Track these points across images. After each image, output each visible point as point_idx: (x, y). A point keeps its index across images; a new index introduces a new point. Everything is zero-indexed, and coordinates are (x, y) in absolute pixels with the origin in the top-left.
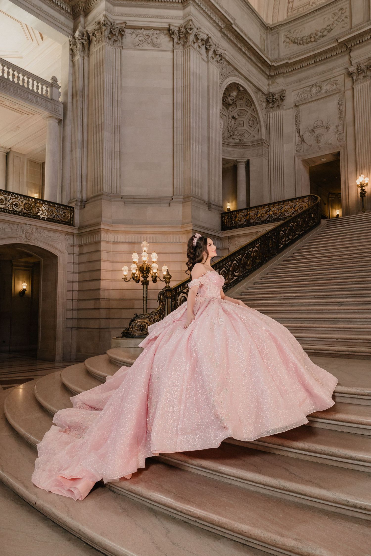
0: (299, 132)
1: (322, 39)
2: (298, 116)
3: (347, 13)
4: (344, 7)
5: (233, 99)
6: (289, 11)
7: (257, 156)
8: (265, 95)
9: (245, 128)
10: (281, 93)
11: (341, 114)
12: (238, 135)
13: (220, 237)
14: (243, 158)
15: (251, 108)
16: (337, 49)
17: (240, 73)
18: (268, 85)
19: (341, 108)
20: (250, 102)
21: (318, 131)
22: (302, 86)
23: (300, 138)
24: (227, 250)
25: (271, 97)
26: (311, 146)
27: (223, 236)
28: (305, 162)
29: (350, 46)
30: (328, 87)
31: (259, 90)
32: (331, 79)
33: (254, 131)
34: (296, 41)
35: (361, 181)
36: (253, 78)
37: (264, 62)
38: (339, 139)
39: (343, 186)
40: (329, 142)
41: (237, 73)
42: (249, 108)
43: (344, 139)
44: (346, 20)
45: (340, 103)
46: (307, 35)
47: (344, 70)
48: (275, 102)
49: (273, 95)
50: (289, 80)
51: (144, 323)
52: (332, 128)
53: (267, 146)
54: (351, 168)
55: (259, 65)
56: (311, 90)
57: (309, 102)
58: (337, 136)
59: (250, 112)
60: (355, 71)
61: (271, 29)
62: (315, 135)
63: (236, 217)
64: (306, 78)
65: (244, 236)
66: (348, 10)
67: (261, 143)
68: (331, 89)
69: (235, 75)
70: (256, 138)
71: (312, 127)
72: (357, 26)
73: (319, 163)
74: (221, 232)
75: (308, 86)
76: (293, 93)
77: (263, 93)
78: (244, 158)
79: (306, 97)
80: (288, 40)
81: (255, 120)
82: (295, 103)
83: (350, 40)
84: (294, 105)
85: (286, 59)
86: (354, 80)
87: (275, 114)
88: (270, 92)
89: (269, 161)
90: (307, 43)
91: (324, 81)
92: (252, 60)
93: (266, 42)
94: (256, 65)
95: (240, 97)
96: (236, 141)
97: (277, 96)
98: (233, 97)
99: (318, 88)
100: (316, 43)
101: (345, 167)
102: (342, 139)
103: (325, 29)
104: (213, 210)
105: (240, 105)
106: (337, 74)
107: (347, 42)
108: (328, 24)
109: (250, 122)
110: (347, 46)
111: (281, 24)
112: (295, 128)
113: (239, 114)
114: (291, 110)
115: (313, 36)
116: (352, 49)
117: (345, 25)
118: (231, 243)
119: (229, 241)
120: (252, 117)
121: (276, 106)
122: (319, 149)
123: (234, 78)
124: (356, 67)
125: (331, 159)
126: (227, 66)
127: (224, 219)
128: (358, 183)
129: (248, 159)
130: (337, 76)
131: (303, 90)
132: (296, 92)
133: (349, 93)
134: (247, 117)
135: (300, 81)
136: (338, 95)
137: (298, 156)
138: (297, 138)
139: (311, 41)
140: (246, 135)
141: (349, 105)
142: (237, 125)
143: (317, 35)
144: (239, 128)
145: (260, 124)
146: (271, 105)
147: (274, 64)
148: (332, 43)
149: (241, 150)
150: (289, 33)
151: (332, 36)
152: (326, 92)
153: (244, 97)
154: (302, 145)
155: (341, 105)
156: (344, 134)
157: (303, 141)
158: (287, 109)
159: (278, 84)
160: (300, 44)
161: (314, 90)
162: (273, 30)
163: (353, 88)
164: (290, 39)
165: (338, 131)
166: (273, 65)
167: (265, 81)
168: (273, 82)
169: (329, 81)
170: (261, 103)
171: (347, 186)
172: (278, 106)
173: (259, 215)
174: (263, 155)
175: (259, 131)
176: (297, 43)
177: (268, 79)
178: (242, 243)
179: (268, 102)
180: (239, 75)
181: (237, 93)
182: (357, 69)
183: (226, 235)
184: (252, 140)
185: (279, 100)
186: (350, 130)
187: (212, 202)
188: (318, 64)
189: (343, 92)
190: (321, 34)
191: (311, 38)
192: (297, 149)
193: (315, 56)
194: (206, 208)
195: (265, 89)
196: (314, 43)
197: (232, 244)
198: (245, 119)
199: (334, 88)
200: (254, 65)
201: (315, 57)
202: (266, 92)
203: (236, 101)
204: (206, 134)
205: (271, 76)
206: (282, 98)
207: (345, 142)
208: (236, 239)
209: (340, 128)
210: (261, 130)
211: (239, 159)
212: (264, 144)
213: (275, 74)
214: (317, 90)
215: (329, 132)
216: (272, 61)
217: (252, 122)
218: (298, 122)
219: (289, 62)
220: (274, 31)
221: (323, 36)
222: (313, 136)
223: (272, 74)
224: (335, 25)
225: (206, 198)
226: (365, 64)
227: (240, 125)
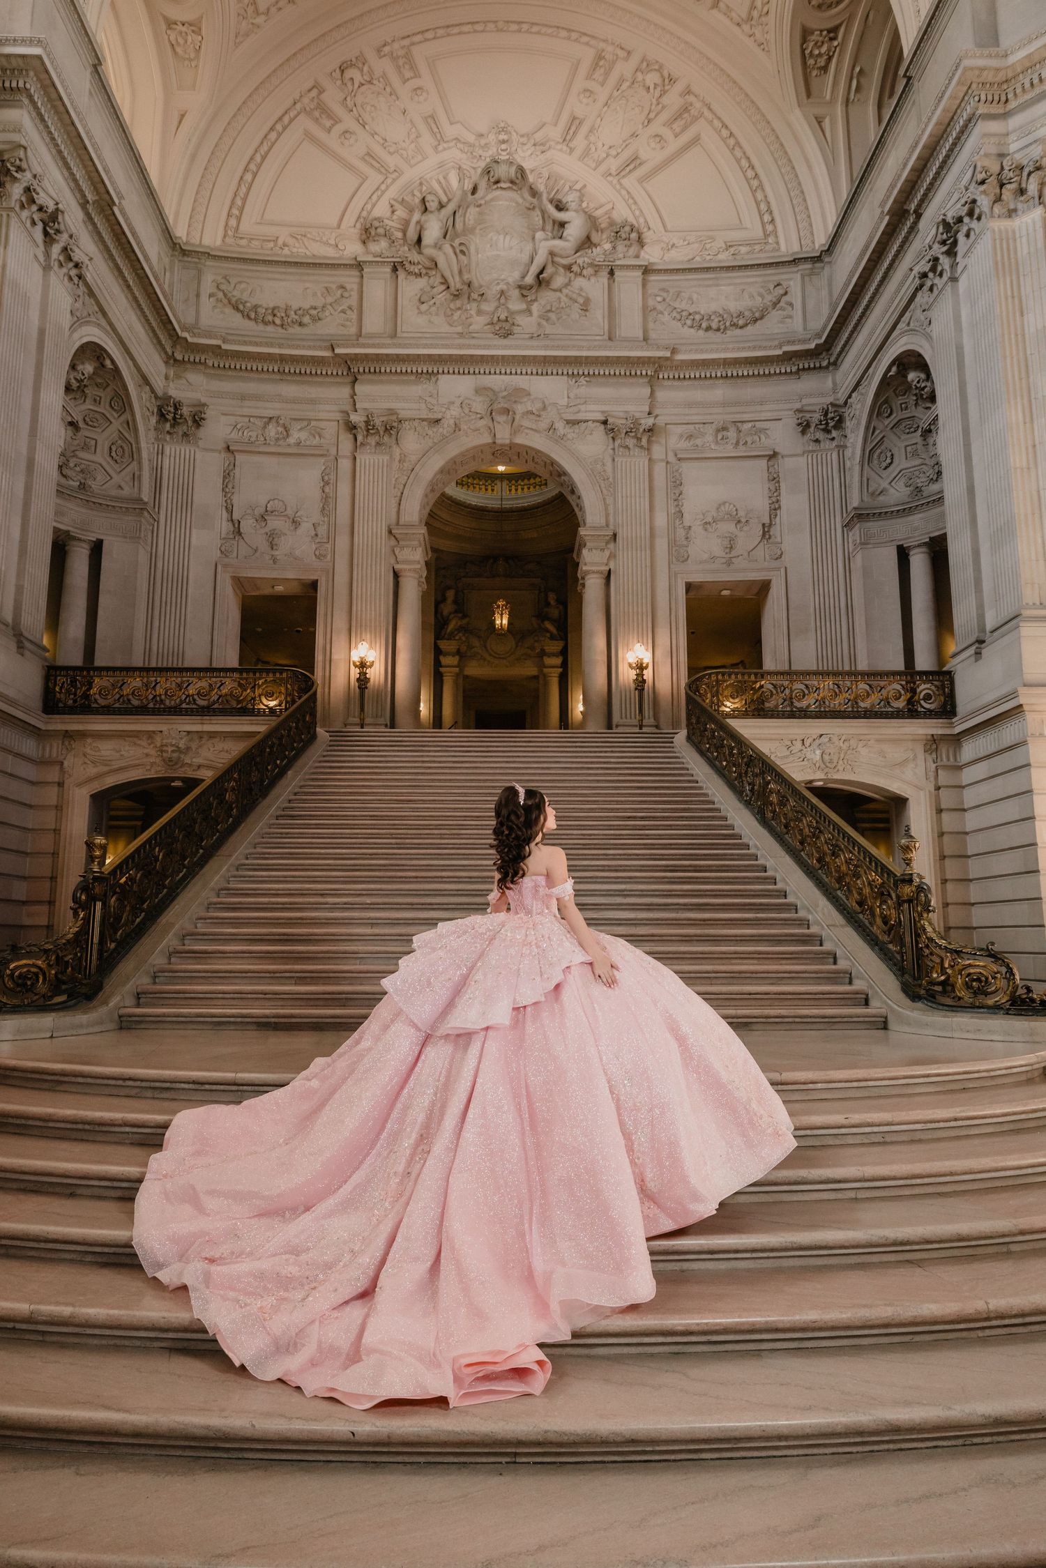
0: (230, 511)
1: (297, 330)
2: (232, 474)
3: (354, 301)
4: (348, 286)
5: (82, 381)
6: (229, 232)
7: (125, 537)
8: (156, 397)
9: (98, 458)
10: (198, 409)
11: (327, 502)
12: (78, 469)
13: (39, 729)
14: (87, 531)
15: (123, 418)
16: (329, 365)
17: (111, 324)
18: (167, 378)
19: (327, 490)
20: (122, 402)
21: (274, 523)
22: (246, 411)
23: (230, 524)
24: (57, 768)
25: (172, 409)
26: (256, 551)
27: (51, 727)
28: (238, 582)
29: (356, 370)
30: (303, 435)
31: (146, 380)
32: (310, 420)
33: (123, 473)
34: (241, 307)
35: (362, 655)
36: (137, 346)
37: (166, 323)
38: (317, 553)
39: (319, 657)
40: (298, 553)
41: (103, 322)
42: (116, 415)
43: (329, 557)
44: (349, 312)
45: (326, 478)
46: (265, 305)
47: (338, 414)
48: (179, 424)
49: (177, 406)
50: (217, 385)
51: (33, 970)
52: (306, 527)
53: (151, 520)
54: (340, 621)
55: (154, 324)
56: (265, 427)
57: (259, 453)
58: (314, 547)
59: (117, 424)
60: (363, 425)
61: (184, 253)
62: (267, 530)
63: (90, 685)
64: (257, 397)
65: (113, 736)
66: (355, 295)
67: (137, 507)
68: (308, 443)
69: (99, 325)
70: (127, 491)
71: (262, 510)
72: (371, 336)
73: (267, 591)
74: (45, 716)
75: (260, 417)
76: (223, 418)
77: (153, 391)
78: (89, 534)
79: (252, 439)
80: (220, 295)
81: (126, 448)
82: (226, 442)
83: (356, 358)
84: (225, 446)
85: (216, 337)
86: (358, 443)
87: (175, 450)
88: (171, 397)
89: (153, 559)
90: (265, 323)
91: (295, 419)
92: (139, 306)
93: (168, 274)
94: (147, 320)
95: (99, 380)
96: (71, 483)
97: (185, 411)
98: (83, 374)
99: (280, 429)
100: (284, 331)
101: (326, 615)
102: (325, 556)
103: (306, 312)
104: (27, 653)
105: (95, 400)
106: (322, 415)
107: (352, 360)
108: (314, 304)
109: (114, 448)
110: (350, 369)
111: (209, 254)
112: (219, 498)
113: (87, 419)
114: (216, 455)
115: (278, 314)
116: (359, 377)
117: (349, 323)
118: (72, 749)
119: (67, 743)
120: (120, 438)
121: (181, 433)
122: (275, 562)
123: (96, 331)
124: (364, 419)
125: (294, 589)
126: (87, 297)
127: (55, 684)
128: (356, 656)
129: (101, 537)
130: (321, 420)
131: (247, 420)
132: (232, 419)
133: (345, 464)
134: (106, 433)
135: (243, 397)
136: (322, 460)
137: (225, 566)
138: (224, 523)
139: (274, 322)
140: (100, 477)
141: (344, 490)
142: (78, 445)
143: (288, 316)
144: (81, 454)
145: (140, 463)
146: (168, 426)
147: (185, 335)
148: (320, 348)
149: (84, 511)
150: (223, 281)
151: (319, 332)
152: (298, 444)
153: (108, 385)
154: (235, 543)
155: (327, 483)
156: (329, 546)
157: (240, 533)
158: (206, 450)
159: (190, 384)
160: (249, 318)
161: (272, 431)
162: (188, 256)
163: (355, 458)
164: (225, 295)
165: (316, 535)
166: (186, 339)
167: (162, 367)
168: (178, 377)
169: (305, 423)
170: (148, 413)
171: (328, 658)
172: (185, 435)
173: (159, 690)
174: (139, 538)
175: (136, 478)
176: (242, 312)
177: (166, 363)
178: (104, 753)
179: (162, 416)
180: (108, 328)
181: (95, 368)
182: (367, 423)
183: (60, 727)
184: (114, 492)
185: (190, 423)
186: (342, 542)
187: (26, 634)
188: (284, 377)
189: (332, 458)
190: (297, 317)
191: (274, 315)
192: (223, 549)
193: (283, 359)
194: (13, 645)
195: (159, 383)
196: (280, 330)
197: (73, 752)
198: (104, 437)
199: (316, 441)
200: (143, 320)
201: (282, 361)
202: (160, 393)
203: (85, 386)
204: (24, 451)
205: (175, 360)
206: (198, 421)
207: (331, 564)
208: (89, 740)
209: (322, 530)
210: (140, 477)
211: (74, 532)
212: (146, 513)
213: (186, 359)
214: (277, 433)
215: (299, 531)
216: (184, 328)
217: (120, 451)
218: (230, 486)
219: (224, 347)
220: (189, 259)
221: (301, 324)
222: (263, 531)
223: (179, 357)
224: (327, 313)
225: (9, 619)
226: (382, 419)
227: (85, 447)
